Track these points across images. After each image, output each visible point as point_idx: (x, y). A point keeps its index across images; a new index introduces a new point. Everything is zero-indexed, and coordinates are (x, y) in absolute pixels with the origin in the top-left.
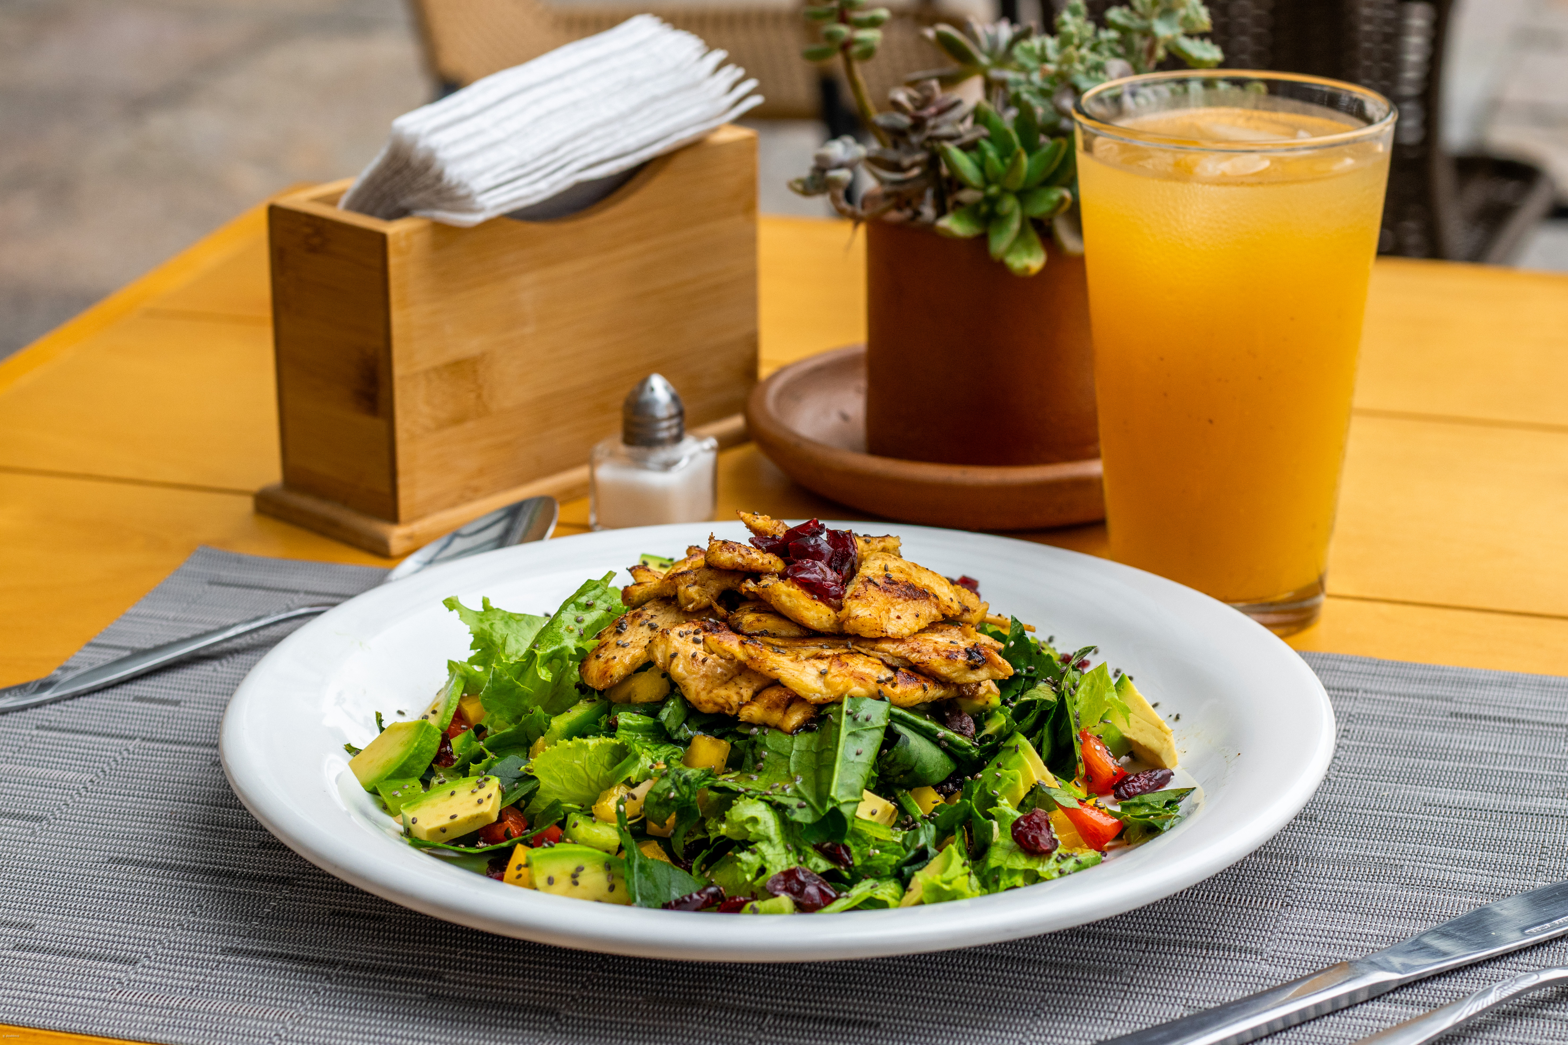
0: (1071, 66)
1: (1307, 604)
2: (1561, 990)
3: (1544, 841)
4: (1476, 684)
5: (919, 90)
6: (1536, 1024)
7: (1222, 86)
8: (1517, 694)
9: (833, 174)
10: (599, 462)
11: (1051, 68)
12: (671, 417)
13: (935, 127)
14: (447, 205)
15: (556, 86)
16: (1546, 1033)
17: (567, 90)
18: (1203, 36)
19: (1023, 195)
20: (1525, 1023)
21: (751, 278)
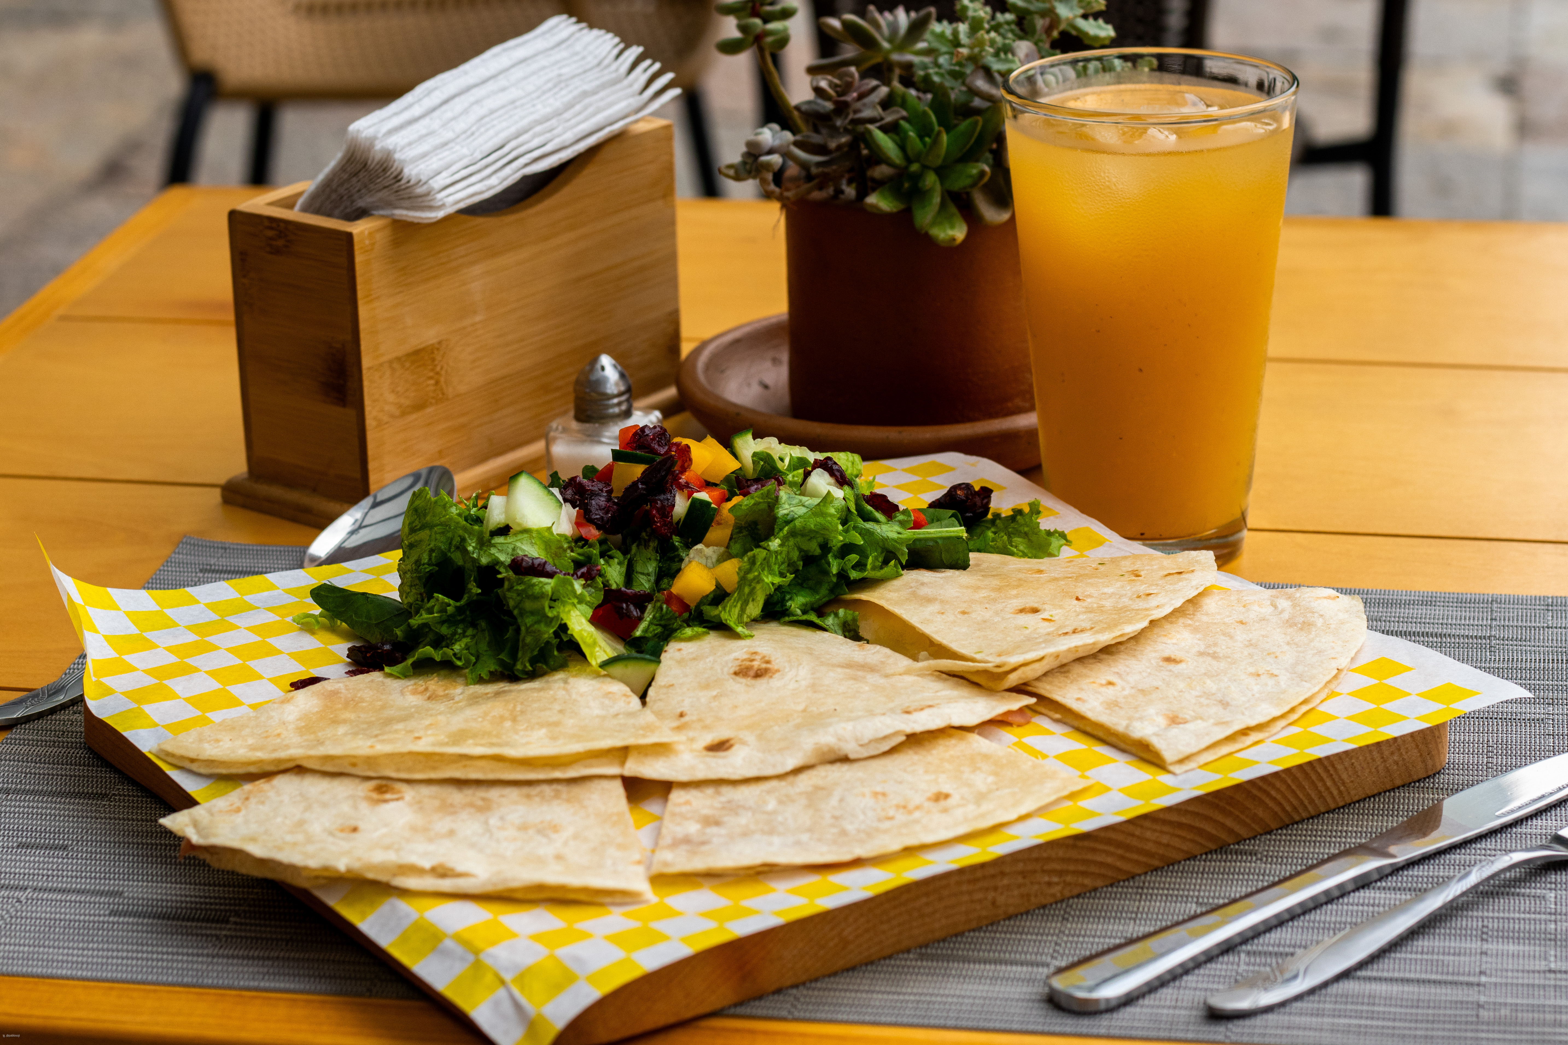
0: (982, 50)
1: (1231, 539)
2: (1528, 870)
3: (1488, 741)
4: (1400, 604)
5: (840, 77)
6: (1512, 901)
7: (1117, 62)
8: (1439, 611)
9: (765, 158)
10: (555, 439)
11: (964, 51)
12: (620, 394)
13: (856, 111)
14: (407, 203)
15: (491, 86)
16: (1522, 909)
17: (503, 89)
18: (1096, 16)
19: (942, 172)
20: (1502, 901)
21: (671, 259)
